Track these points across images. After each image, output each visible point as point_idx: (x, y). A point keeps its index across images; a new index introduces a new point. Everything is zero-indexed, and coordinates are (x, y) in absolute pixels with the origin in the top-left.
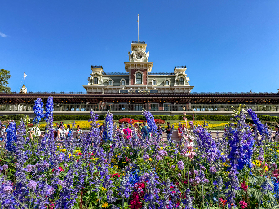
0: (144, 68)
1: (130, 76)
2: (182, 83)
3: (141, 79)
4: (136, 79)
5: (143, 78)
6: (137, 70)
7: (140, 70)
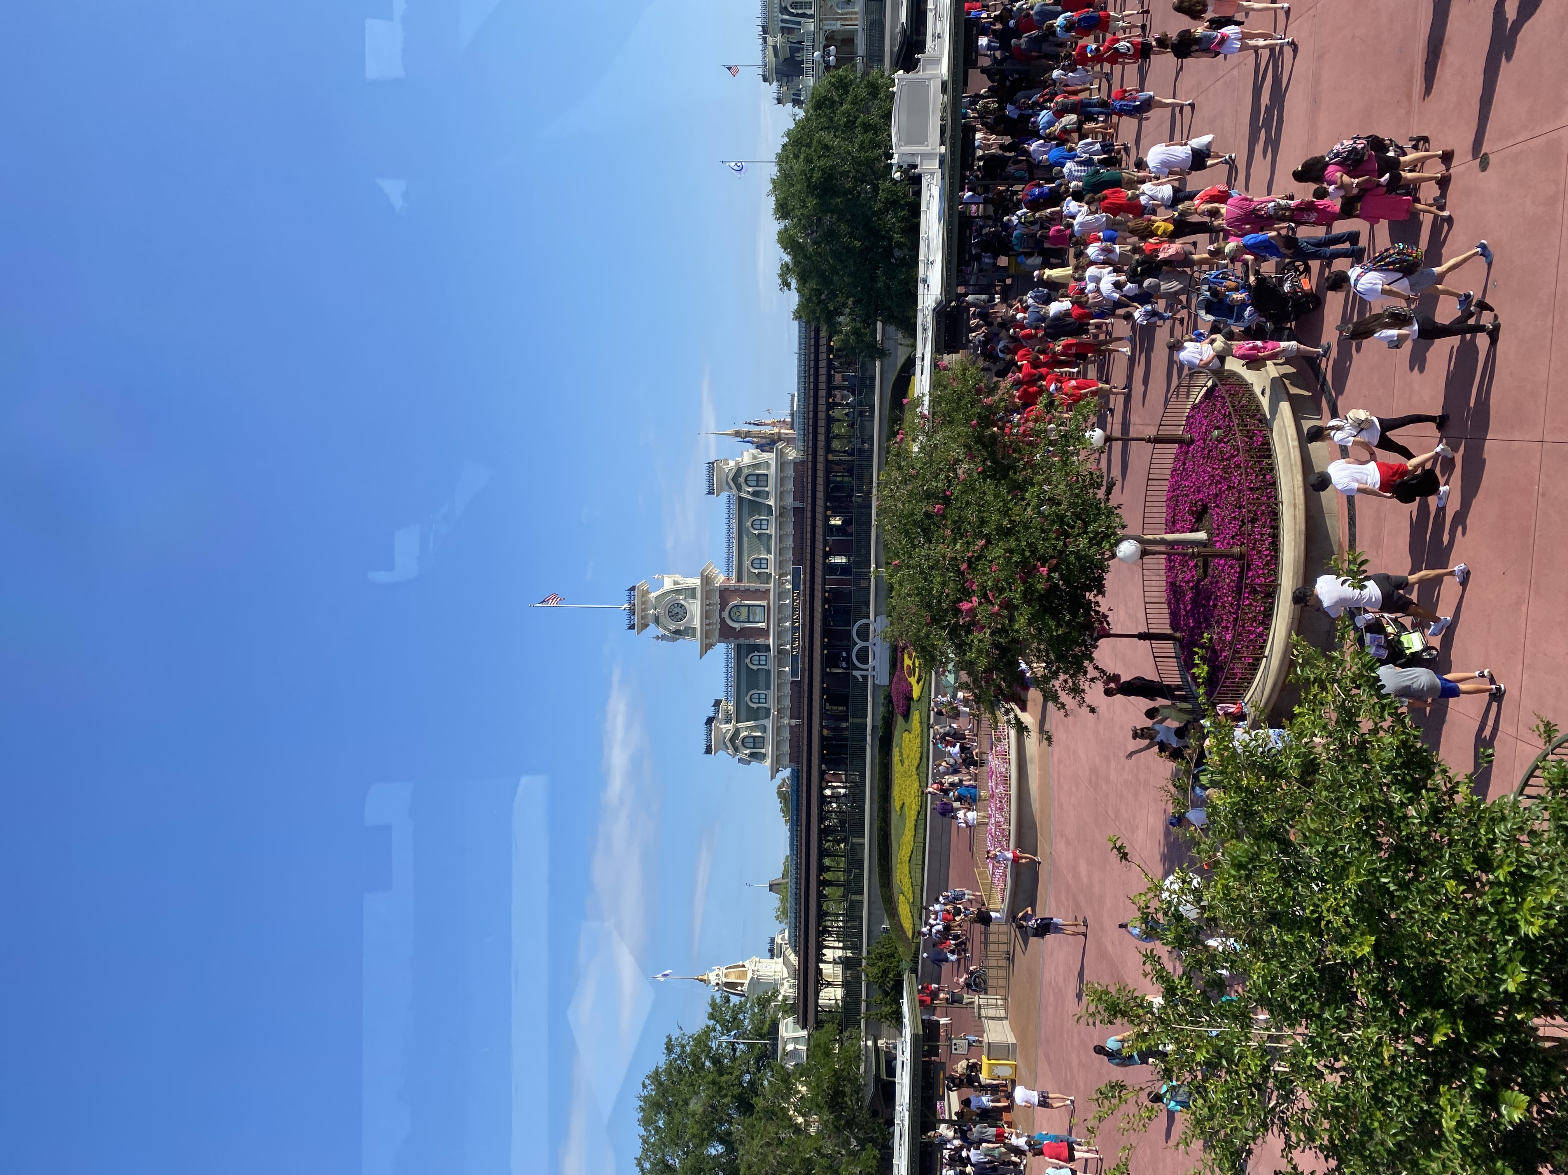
0: (717, 599)
1: (742, 641)
2: (761, 478)
3: (749, 606)
4: (749, 622)
5: (747, 602)
6: (723, 621)
7: (722, 610)
